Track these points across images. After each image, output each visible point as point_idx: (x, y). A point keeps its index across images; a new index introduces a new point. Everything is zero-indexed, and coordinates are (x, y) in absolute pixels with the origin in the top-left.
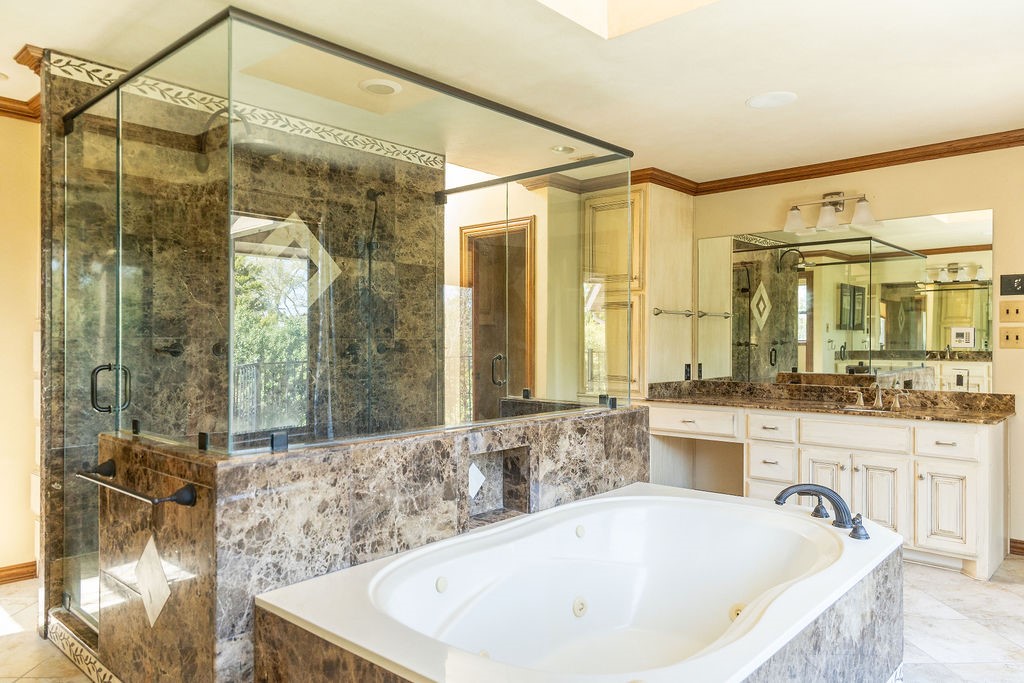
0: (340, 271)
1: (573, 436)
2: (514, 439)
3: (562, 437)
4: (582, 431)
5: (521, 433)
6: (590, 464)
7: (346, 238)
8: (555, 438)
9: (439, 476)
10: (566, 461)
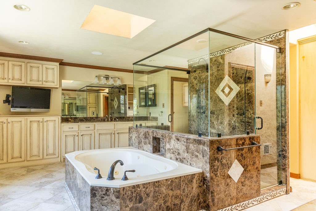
0: (240, 89)
1: (175, 140)
2: (160, 136)
3: (172, 139)
4: (178, 140)
5: (162, 134)
6: (181, 152)
7: (241, 78)
8: (170, 139)
9: (148, 138)
10: (173, 147)
